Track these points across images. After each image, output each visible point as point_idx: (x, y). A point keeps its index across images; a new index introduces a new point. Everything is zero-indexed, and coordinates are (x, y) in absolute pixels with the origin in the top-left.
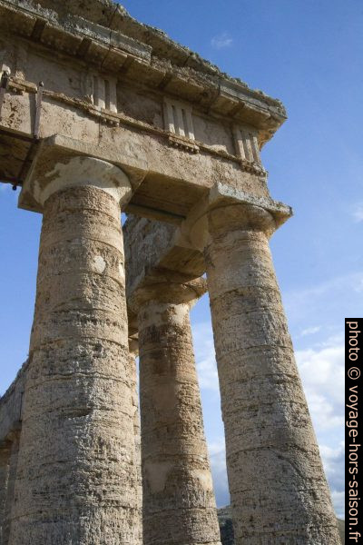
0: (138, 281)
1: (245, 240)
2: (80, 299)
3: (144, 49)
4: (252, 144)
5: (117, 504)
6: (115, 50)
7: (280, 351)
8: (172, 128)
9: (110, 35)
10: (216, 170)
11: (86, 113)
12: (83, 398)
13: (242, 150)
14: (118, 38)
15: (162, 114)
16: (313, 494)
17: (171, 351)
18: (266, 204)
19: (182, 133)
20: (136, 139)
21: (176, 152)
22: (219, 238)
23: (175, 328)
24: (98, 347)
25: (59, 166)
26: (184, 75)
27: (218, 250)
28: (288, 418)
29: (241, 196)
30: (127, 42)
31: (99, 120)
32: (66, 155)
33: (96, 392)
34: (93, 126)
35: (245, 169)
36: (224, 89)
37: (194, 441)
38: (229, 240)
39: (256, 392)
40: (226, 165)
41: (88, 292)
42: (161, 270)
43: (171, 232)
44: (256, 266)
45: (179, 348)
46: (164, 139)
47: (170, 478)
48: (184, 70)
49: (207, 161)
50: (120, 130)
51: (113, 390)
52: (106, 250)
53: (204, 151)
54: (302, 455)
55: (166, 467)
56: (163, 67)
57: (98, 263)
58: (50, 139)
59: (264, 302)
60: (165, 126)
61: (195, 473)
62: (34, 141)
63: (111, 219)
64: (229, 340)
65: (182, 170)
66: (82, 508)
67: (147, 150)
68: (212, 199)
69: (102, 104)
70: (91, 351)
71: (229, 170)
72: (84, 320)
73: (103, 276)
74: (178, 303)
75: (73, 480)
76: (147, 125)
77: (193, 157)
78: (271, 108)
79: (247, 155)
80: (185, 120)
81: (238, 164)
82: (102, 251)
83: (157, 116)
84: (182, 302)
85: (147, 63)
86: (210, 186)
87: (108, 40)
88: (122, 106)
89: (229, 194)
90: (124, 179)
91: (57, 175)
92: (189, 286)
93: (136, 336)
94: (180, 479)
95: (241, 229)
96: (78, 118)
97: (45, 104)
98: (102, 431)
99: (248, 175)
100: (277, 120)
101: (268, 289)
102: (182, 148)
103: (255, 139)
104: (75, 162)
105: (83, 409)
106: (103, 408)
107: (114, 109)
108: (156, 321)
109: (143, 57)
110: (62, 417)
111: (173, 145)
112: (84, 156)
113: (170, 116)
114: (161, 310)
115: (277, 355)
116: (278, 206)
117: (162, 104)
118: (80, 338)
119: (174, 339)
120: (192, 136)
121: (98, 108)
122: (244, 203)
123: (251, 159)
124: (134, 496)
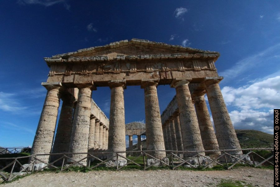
0: (192, 93)
1: (213, 86)
2: (186, 105)
3: (187, 54)
4: (213, 63)
5: (197, 133)
6: (182, 57)
7: (223, 107)
8: (195, 67)
9: (180, 54)
10: (205, 73)
11: (179, 71)
12: (189, 120)
13: (210, 66)
14: (182, 54)
15: (192, 64)
16: (231, 131)
17: (201, 106)
18: (217, 78)
19: (197, 68)
20: (188, 72)
21: (197, 72)
22: (208, 86)
23: (202, 101)
24: (190, 112)
25: (177, 83)
26: (196, 56)
27: (208, 89)
28: (225, 119)
29: (211, 78)
30: (183, 54)
31: (181, 71)
32: (178, 81)
33: (191, 119)
34: (181, 73)
35: (212, 71)
36: (205, 55)
37: (209, 122)
38: (210, 87)
39: (218, 115)
40: (207, 71)
41: (187, 103)
42: (197, 90)
43: (198, 85)
44: (216, 91)
45: (203, 105)
46: (194, 70)
47: (205, 129)
48: (195, 55)
49: (203, 72)
50: (185, 72)
51: (193, 118)
52: (188, 96)
53: (202, 70)
54: (228, 125)
55: (204, 127)
56: (191, 56)
57: (187, 98)
58: (175, 79)
59: (218, 98)
60: (193, 68)
61: (210, 127)
62: (172, 79)
63: (187, 90)
64: (212, 106)
65: (198, 75)
66: (192, 134)
67: (191, 74)
68: (205, 80)
69: (181, 68)
70: (189, 113)
71: (208, 72)
72: (187, 108)
73: (188, 100)
74: (201, 96)
75: (190, 130)
76: (190, 69)
77: (200, 72)
78: (216, 55)
79: (212, 67)
80: (197, 64)
81: (210, 70)
82: (187, 96)
83: (192, 65)
84: (202, 95)
85: (188, 57)
86: (204, 77)
87: (180, 56)
88: (185, 67)
89: (209, 79)
90: (188, 81)
91: (177, 84)
92: (203, 92)
93: (193, 101)
94: (207, 129)
95: (212, 84)
96: (178, 72)
97: (172, 72)
98: (193, 124)
99: (212, 72)
100: (218, 57)
101: (219, 95)
102: (198, 71)
103: (213, 62)
104: (180, 82)
105: (190, 121)
106: (193, 121)
107: (184, 68)
108: (198, 100)
109: (187, 56)
110: (187, 122)
111: (196, 71)
112: (181, 80)
113: (194, 64)
114: (198, 98)
115: (222, 108)
116: (220, 77)
117: (192, 62)
118: (187, 111)
119: (202, 103)
120: (199, 67)
121: (181, 69)
122: (212, 79)
123: (213, 67)
124: (199, 132)
